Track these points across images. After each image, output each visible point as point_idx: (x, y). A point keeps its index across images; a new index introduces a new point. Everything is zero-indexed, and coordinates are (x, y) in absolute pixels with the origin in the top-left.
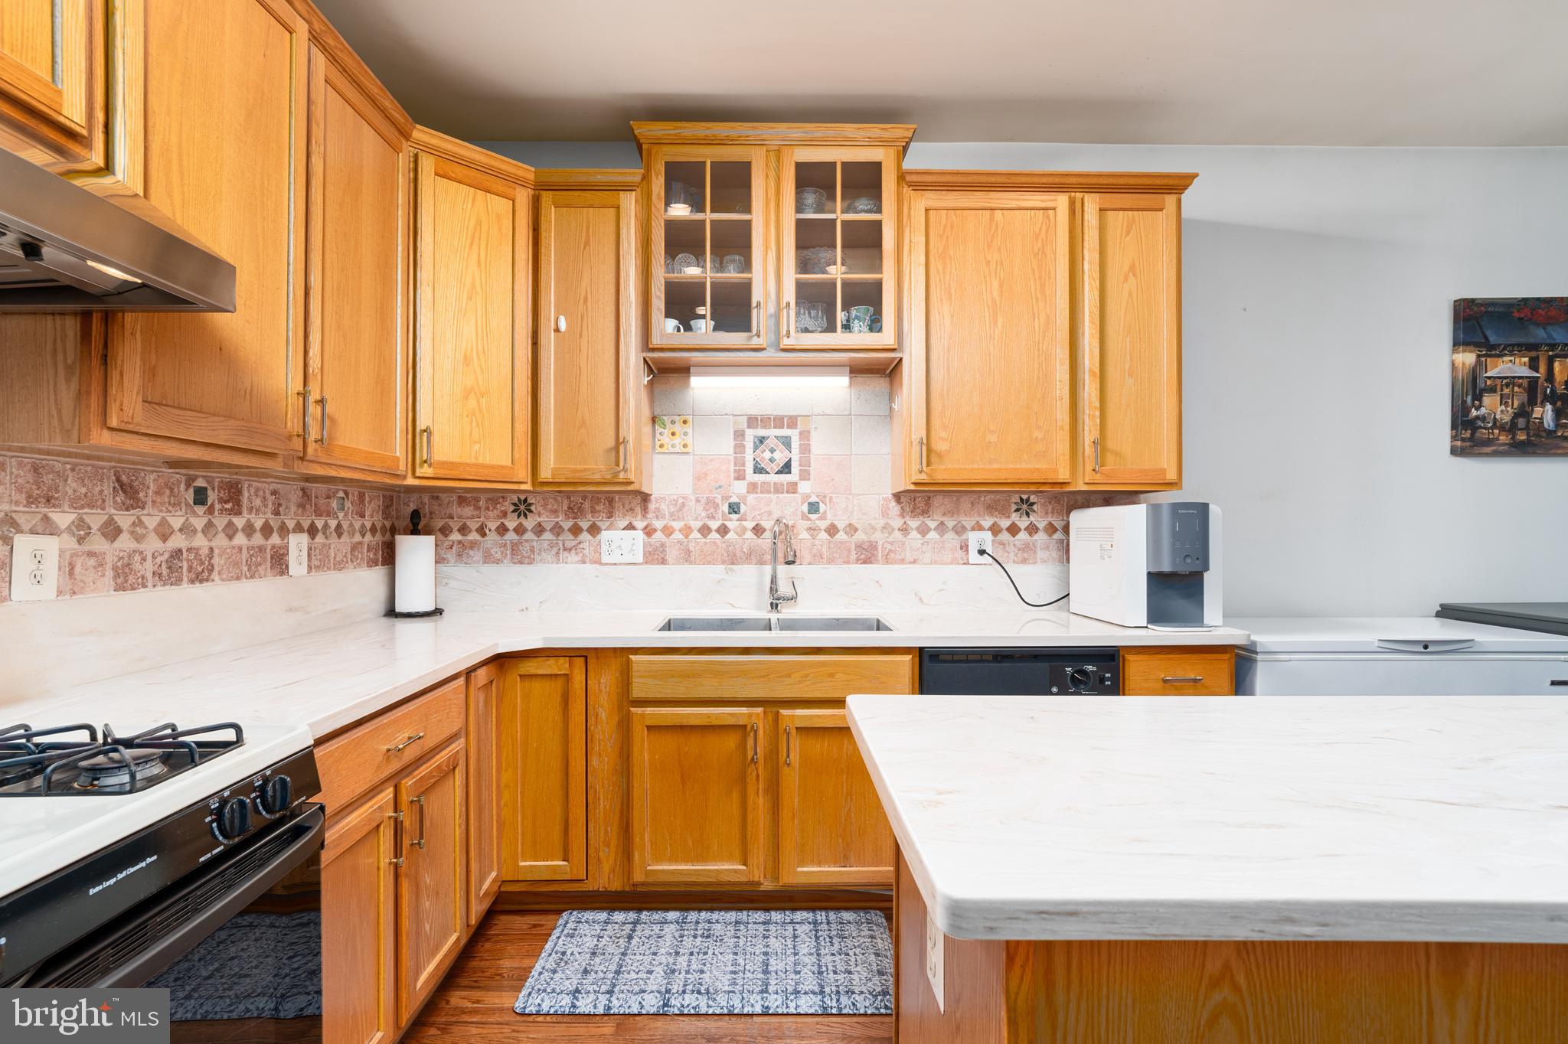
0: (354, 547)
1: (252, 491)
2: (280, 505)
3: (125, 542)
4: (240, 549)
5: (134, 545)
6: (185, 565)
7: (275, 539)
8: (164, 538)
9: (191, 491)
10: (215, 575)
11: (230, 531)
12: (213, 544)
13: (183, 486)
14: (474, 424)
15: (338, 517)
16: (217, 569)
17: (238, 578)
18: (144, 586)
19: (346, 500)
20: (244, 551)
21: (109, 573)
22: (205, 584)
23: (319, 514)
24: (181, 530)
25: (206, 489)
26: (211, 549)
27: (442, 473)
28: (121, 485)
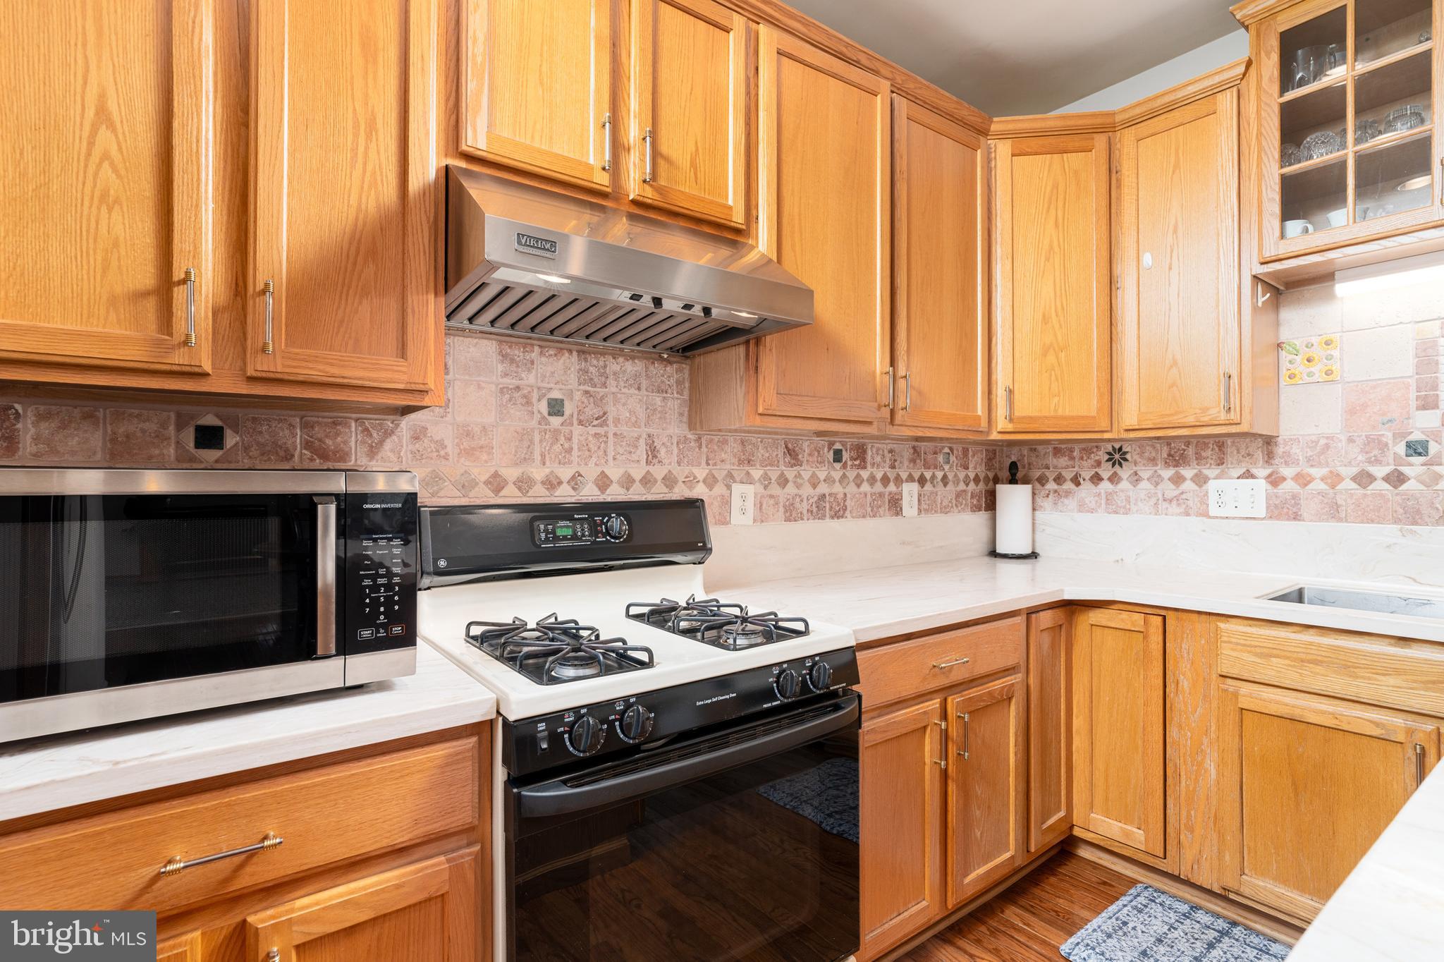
0: (958, 495)
1: (874, 450)
2: (895, 461)
3: (791, 489)
4: (866, 495)
5: (795, 491)
6: (828, 506)
7: (892, 487)
8: (814, 486)
9: (832, 452)
10: (848, 513)
11: (858, 482)
12: (846, 491)
13: (826, 449)
14: (1053, 377)
15: (944, 469)
16: (849, 508)
17: (864, 517)
18: (802, 519)
19: (951, 455)
20: (869, 496)
21: (782, 510)
22: (841, 520)
23: (927, 467)
24: (825, 480)
25: (841, 450)
26: (845, 494)
27: (1020, 427)
28: (788, 450)
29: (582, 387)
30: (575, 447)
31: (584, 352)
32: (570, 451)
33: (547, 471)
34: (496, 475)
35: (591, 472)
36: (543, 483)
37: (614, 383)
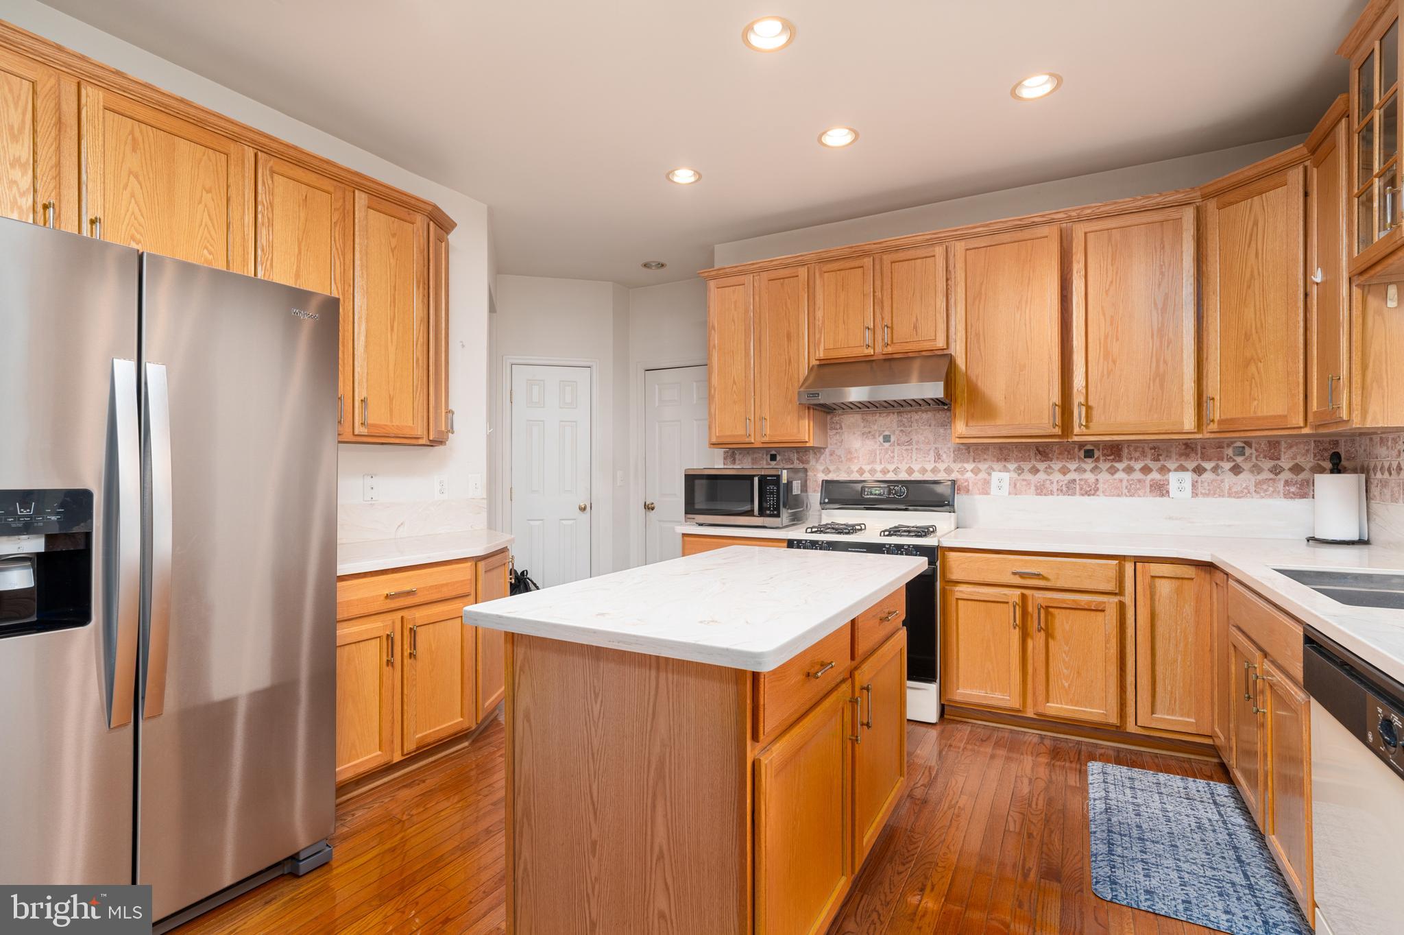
1: (1132, 449)
2: (1160, 455)
3: (1042, 476)
4: (1121, 481)
5: (1047, 477)
6: (1078, 487)
7: (1155, 475)
8: (1065, 474)
9: (1083, 451)
10: (1100, 493)
11: (1113, 471)
12: (1099, 477)
13: (1076, 450)
15: (1234, 461)
16: (1101, 490)
17: (1118, 496)
18: (1052, 494)
19: (1248, 449)
20: (1125, 483)
22: (1092, 497)
23: (1207, 459)
24: (1075, 470)
25: (1093, 450)
26: (1097, 480)
28: (1039, 452)
29: (899, 428)
30: (896, 456)
31: (900, 412)
32: (893, 457)
33: (883, 466)
34: (861, 468)
35: (904, 467)
36: (881, 472)
37: (916, 425)
